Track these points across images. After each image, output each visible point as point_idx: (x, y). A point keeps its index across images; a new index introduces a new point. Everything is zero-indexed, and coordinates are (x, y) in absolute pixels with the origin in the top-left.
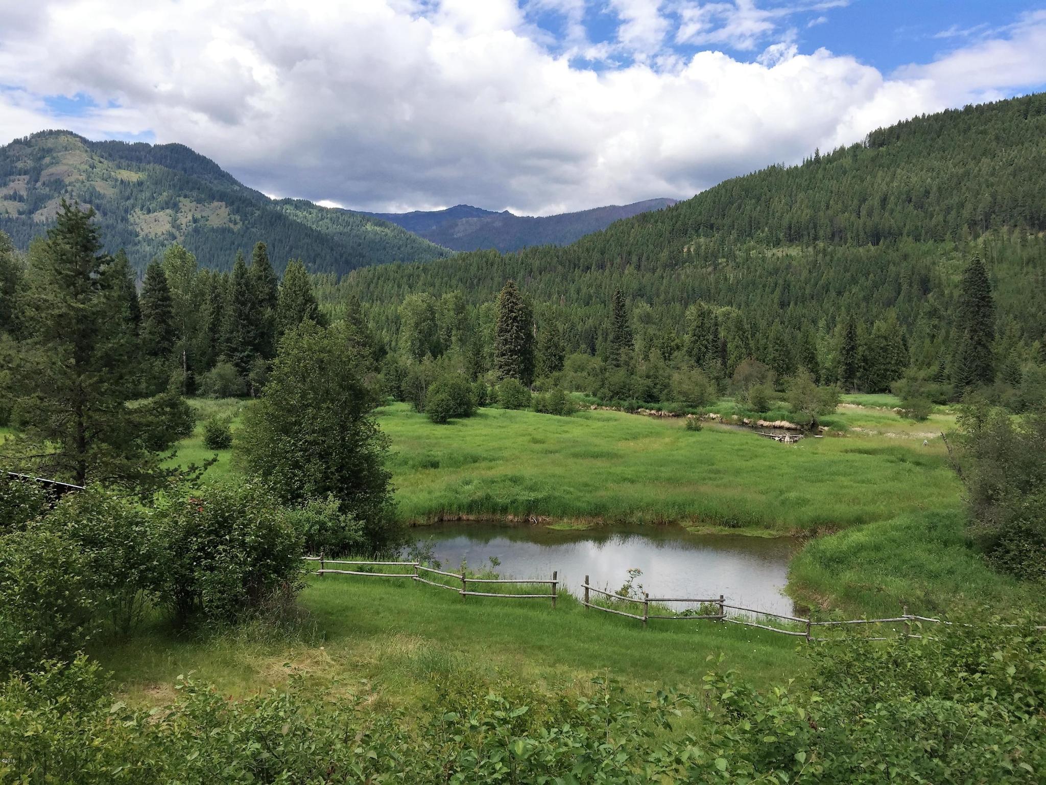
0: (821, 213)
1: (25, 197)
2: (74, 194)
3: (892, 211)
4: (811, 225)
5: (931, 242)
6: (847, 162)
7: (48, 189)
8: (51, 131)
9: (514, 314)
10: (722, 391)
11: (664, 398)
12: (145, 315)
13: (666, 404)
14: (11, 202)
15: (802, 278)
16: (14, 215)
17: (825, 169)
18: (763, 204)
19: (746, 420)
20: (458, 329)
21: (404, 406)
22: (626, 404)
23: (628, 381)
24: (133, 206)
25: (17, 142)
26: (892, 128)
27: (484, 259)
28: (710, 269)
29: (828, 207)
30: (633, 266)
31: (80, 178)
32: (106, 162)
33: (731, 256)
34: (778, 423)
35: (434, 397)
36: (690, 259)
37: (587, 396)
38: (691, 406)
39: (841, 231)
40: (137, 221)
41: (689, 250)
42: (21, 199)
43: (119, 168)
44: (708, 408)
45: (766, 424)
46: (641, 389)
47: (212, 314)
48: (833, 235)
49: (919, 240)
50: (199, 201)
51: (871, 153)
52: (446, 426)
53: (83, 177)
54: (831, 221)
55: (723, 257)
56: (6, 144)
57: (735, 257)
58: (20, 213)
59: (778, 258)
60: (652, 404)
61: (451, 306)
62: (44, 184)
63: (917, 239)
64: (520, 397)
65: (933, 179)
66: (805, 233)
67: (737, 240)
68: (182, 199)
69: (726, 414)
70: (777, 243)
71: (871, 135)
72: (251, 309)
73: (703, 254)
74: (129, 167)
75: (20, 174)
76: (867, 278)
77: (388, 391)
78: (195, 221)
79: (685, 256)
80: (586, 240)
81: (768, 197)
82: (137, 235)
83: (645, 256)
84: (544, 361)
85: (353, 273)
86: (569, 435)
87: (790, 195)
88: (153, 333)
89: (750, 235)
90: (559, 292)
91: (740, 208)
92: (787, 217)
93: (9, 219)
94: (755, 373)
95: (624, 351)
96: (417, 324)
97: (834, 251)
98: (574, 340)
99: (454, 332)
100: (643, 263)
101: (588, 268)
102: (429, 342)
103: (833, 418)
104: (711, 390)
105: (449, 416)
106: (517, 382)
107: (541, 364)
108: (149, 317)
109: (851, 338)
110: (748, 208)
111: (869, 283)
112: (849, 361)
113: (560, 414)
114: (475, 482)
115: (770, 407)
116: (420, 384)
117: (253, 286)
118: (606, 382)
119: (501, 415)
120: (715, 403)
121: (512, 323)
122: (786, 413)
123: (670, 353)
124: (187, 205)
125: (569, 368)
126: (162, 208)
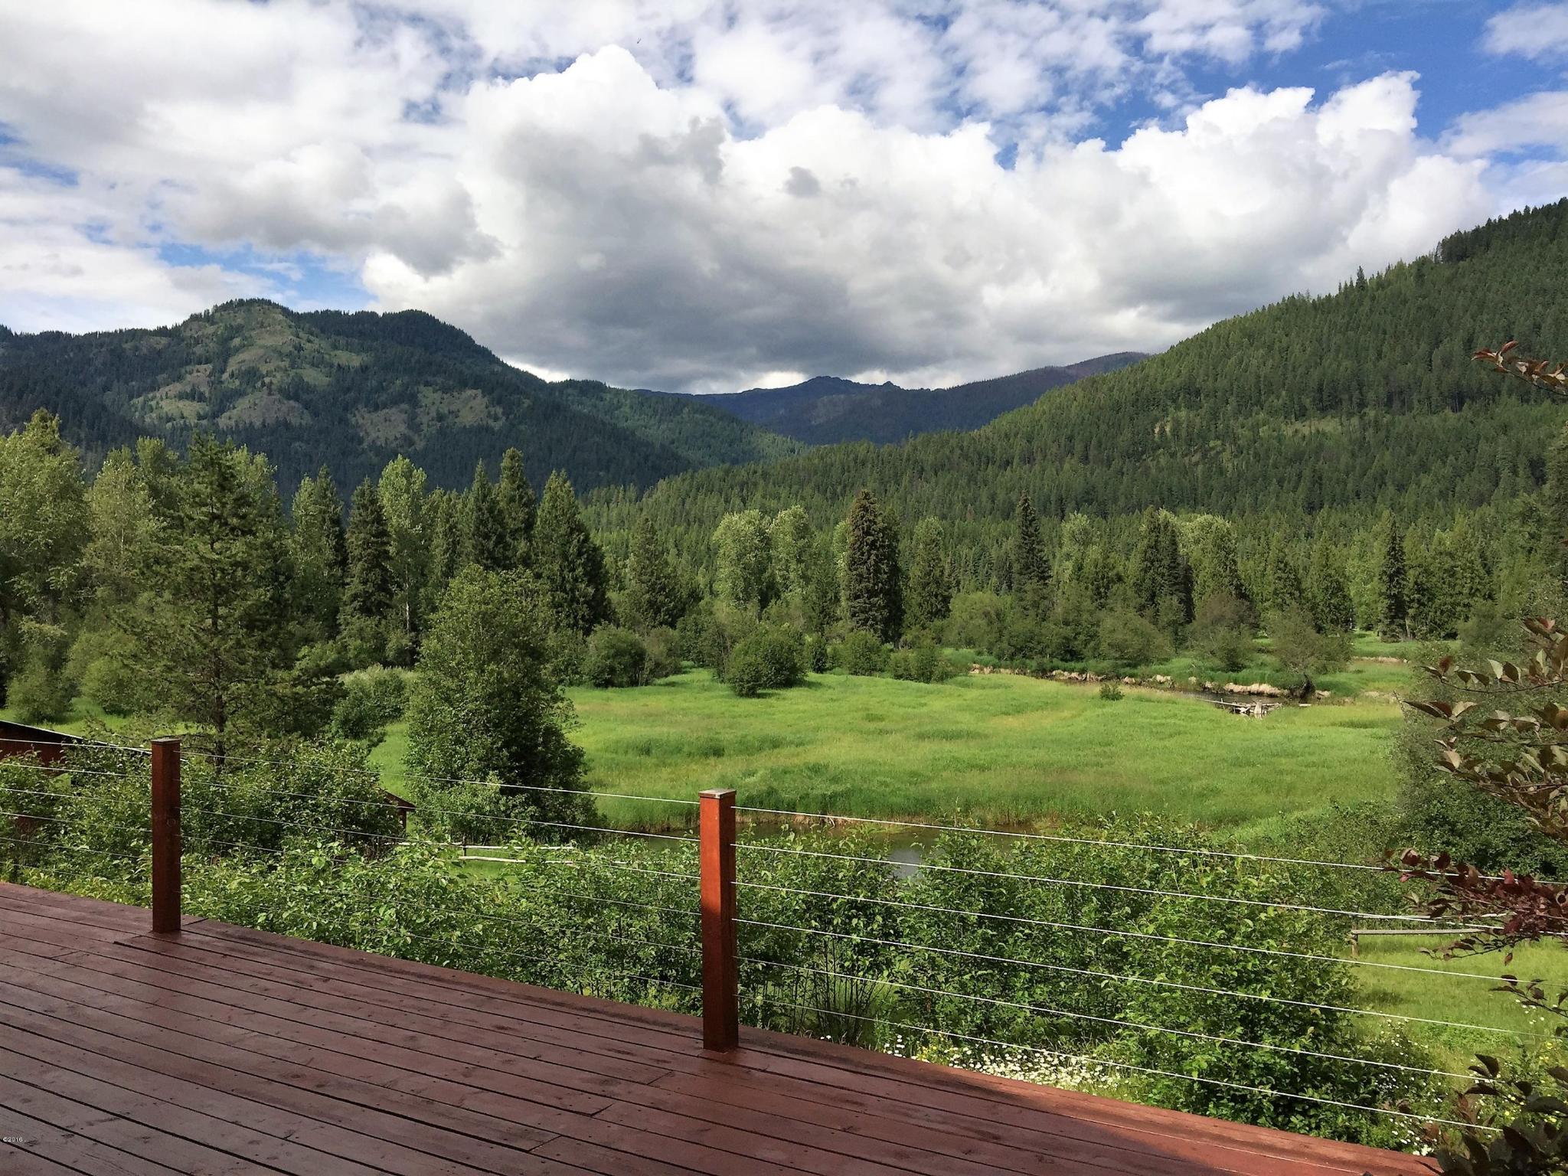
0: (1369, 366)
1: (207, 395)
2: (274, 387)
4: (1354, 384)
5: (1547, 403)
6: (1408, 285)
7: (237, 382)
8: (241, 301)
9: (871, 538)
10: (1180, 642)
11: (1090, 654)
12: (353, 558)
13: (1092, 662)
14: (187, 402)
15: (1342, 467)
16: (193, 421)
17: (1373, 298)
18: (1277, 357)
19: (1208, 685)
20: (799, 561)
21: (703, 675)
22: (1034, 664)
23: (1037, 631)
24: (356, 401)
25: (195, 318)
26: (1477, 231)
27: (852, 456)
28: (1196, 458)
29: (1379, 356)
30: (1075, 458)
31: (282, 364)
32: (317, 341)
33: (1229, 436)
34: (1254, 687)
35: (737, 660)
36: (1164, 443)
37: (979, 653)
38: (1129, 665)
39: (1401, 392)
40: (361, 421)
41: (1162, 431)
42: (201, 398)
43: (335, 347)
44: (1154, 667)
45: (1237, 688)
46: (1056, 640)
47: (445, 552)
48: (1390, 397)
49: (1528, 401)
50: (445, 390)
51: (1446, 271)
52: (755, 700)
53: (286, 363)
54: (1386, 377)
55: (1217, 438)
56: (180, 322)
57: (1235, 439)
58: (200, 417)
59: (1304, 437)
60: (1073, 664)
61: (788, 528)
62: (232, 375)
63: (1524, 399)
64: (874, 657)
65: (1546, 306)
66: (1346, 397)
67: (1238, 411)
68: (422, 388)
69: (1180, 675)
70: (1302, 414)
71: (1444, 244)
72: (496, 544)
73: (1184, 434)
74: (348, 348)
75: (200, 363)
76: (1444, 463)
77: (685, 654)
78: (440, 418)
79: (1156, 439)
80: (1004, 421)
81: (1284, 345)
82: (361, 441)
83: (1094, 441)
84: (920, 605)
85: (662, 484)
86: (925, 710)
87: (1319, 341)
88: (365, 583)
89: (1259, 403)
90: (963, 501)
91: (1241, 362)
92: (1315, 374)
93: (186, 428)
94: (1229, 615)
95: (1032, 585)
96: (740, 556)
97: (1392, 423)
98: (982, 571)
99: (793, 566)
100: (1092, 452)
101: (1008, 463)
102: (759, 581)
103: (1340, 678)
104: (1163, 640)
105: (760, 685)
106: (871, 637)
107: (916, 609)
108: (360, 560)
109: (1394, 557)
110: (1254, 362)
111: (1447, 471)
112: (1395, 591)
113: (928, 680)
114: (761, 773)
115: (1247, 663)
116: (723, 643)
117: (501, 512)
118: (1005, 632)
119: (840, 684)
120: (1167, 660)
121: (869, 551)
122: (1268, 672)
123: (1107, 588)
124: (429, 397)
125: (958, 614)
126: (395, 402)
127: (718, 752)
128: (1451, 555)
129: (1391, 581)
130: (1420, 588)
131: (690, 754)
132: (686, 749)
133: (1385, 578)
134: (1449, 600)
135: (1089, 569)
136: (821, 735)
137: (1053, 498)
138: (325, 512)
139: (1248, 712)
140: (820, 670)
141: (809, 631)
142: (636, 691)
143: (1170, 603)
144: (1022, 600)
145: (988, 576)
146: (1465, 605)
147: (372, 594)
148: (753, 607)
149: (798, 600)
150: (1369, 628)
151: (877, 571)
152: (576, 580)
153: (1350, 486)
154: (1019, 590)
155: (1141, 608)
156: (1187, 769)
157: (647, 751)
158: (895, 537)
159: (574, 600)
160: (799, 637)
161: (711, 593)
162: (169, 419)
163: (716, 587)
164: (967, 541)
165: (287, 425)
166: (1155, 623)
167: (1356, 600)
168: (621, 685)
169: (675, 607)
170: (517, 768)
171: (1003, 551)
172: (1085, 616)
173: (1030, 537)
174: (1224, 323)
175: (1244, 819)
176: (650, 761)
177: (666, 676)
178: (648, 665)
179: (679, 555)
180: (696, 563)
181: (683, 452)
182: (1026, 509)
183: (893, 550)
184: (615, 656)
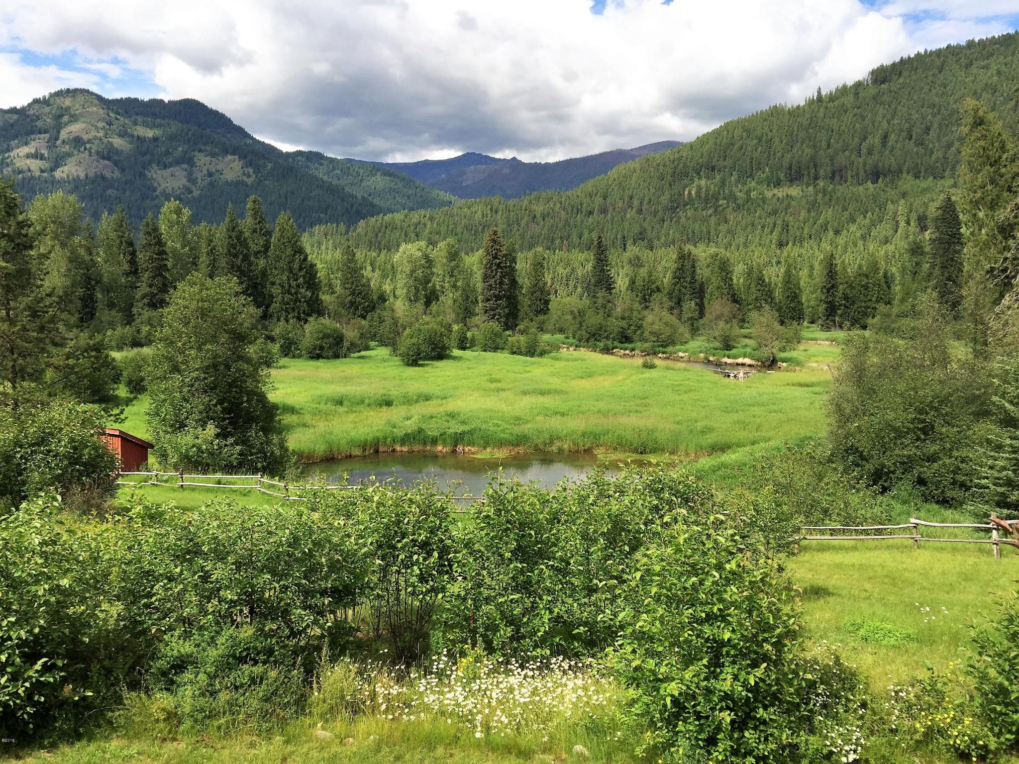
0: (822, 152)
1: (46, 155)
2: (93, 151)
3: (893, 148)
4: (811, 165)
5: (931, 178)
6: (849, 100)
7: (67, 147)
8: (68, 89)
9: (498, 261)
10: (695, 331)
11: (637, 338)
12: (142, 269)
13: (639, 344)
14: (33, 160)
15: (801, 218)
16: (37, 174)
17: (827, 108)
18: (764, 145)
19: (711, 359)
20: (452, 276)
21: (383, 352)
22: (601, 345)
23: (604, 323)
24: (150, 162)
25: (36, 101)
26: (894, 65)
27: (489, 207)
28: (710, 211)
29: (828, 146)
30: (634, 211)
31: (98, 135)
32: (122, 119)
33: (732, 197)
34: (740, 360)
35: (407, 340)
36: (691, 201)
37: (567, 338)
38: (662, 346)
39: (841, 170)
40: (154, 176)
41: (690, 193)
42: (42, 158)
43: (135, 123)
44: (677, 347)
45: (729, 361)
46: (617, 330)
47: (208, 267)
48: (833, 173)
49: (919, 177)
50: (213, 155)
51: (873, 91)
52: (417, 368)
53: (101, 134)
54: (832, 160)
55: (725, 199)
56: (26, 104)
57: (736, 199)
58: (42, 171)
59: (779, 198)
60: (626, 345)
61: (444, 253)
62: (63, 142)
63: (917, 176)
64: (498, 340)
65: (934, 115)
66: (806, 173)
67: (738, 181)
68: (196, 153)
69: (694, 353)
70: (778, 184)
71: (873, 72)
72: (243, 261)
73: (703, 196)
74: (146, 125)
75: (40, 133)
76: (865, 217)
77: (373, 337)
78: (210, 175)
79: (686, 198)
80: (589, 185)
81: (769, 138)
82: (155, 190)
83: (647, 198)
84: (530, 306)
85: (362, 223)
86: (529, 375)
87: (791, 135)
88: (150, 286)
89: (751, 176)
90: (561, 238)
91: (741, 149)
92: (788, 156)
93: (32, 178)
94: (726, 313)
95: (601, 294)
96: (412, 272)
97: (834, 190)
98: (571, 284)
99: (447, 279)
100: (645, 207)
101: (591, 213)
102: (425, 289)
103: (793, 354)
104: (684, 330)
105: (421, 358)
106: (495, 326)
107: (526, 308)
108: (146, 271)
109: (831, 277)
110: (749, 148)
111: (867, 221)
112: (830, 299)
113: (532, 355)
114: (416, 417)
115: (736, 345)
116: (397, 329)
117: (245, 239)
118: (584, 324)
119: (474, 357)
120: (686, 342)
121: (496, 270)
122: (748, 350)
123: (650, 295)
124: (202, 159)
125: (554, 312)
126: (178, 162)
127: (389, 404)
128: (867, 276)
129: (828, 292)
130: (846, 298)
131: (369, 405)
132: (367, 401)
133: (825, 291)
134: (863, 304)
135: (639, 283)
136: (458, 392)
137: (619, 237)
138: (122, 237)
139: (735, 376)
140: (463, 348)
141: (456, 322)
142: (337, 362)
143: (690, 305)
144: (595, 303)
145: (576, 287)
146: (873, 308)
147: (156, 294)
148: (420, 306)
149: (450, 302)
150: (812, 323)
151: (501, 283)
152: (298, 286)
153: (806, 231)
154: (594, 296)
155: (671, 309)
156: (694, 414)
157: (340, 402)
158: (514, 260)
159: (297, 300)
160: (449, 328)
161: (395, 296)
162: (20, 172)
163: (396, 293)
164: (562, 264)
165: (103, 178)
166: (680, 319)
167: (805, 305)
168: (328, 358)
169: (369, 306)
170: (228, 418)
171: (585, 271)
172: (635, 313)
173: (601, 261)
174: (732, 122)
175: (729, 447)
176: (341, 409)
177: (359, 351)
178: (346, 344)
179: (373, 271)
180: (384, 276)
181: (376, 201)
182: (599, 243)
183: (513, 270)
184: (323, 338)
